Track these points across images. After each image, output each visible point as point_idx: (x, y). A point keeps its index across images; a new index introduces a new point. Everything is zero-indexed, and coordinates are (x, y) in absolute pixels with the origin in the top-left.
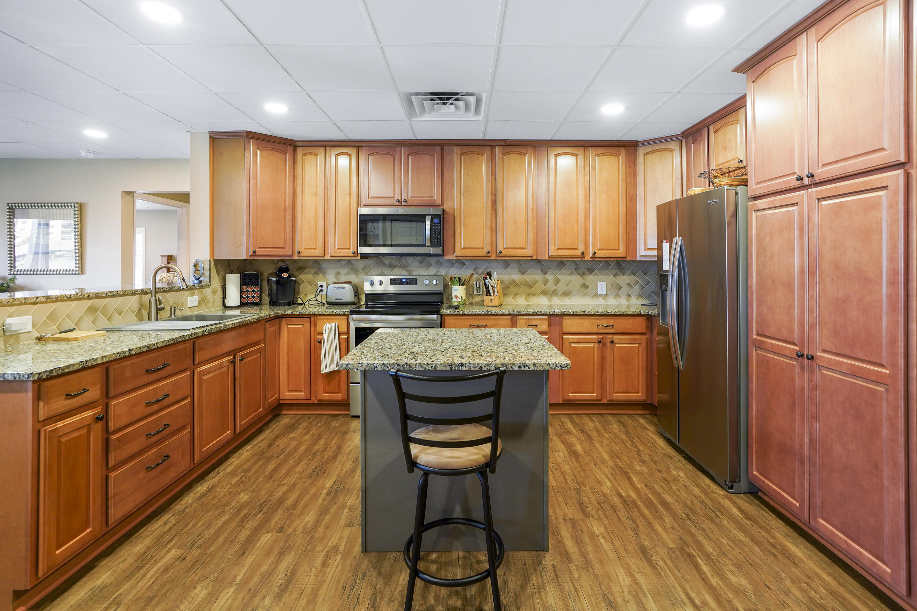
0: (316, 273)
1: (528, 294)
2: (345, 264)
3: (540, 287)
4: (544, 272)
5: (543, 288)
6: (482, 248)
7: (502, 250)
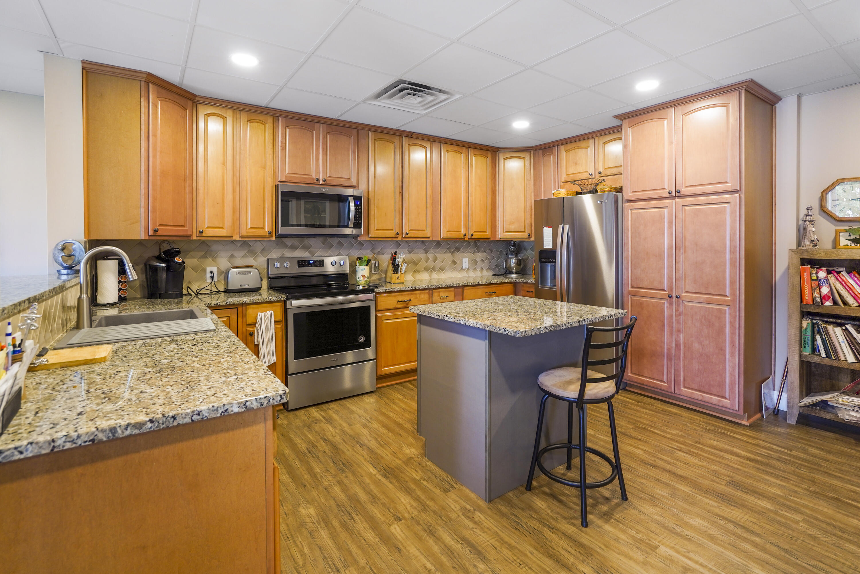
0: (204, 257)
1: (415, 271)
2: (241, 246)
3: (423, 264)
4: (427, 252)
5: (425, 265)
6: (392, 230)
7: (407, 231)
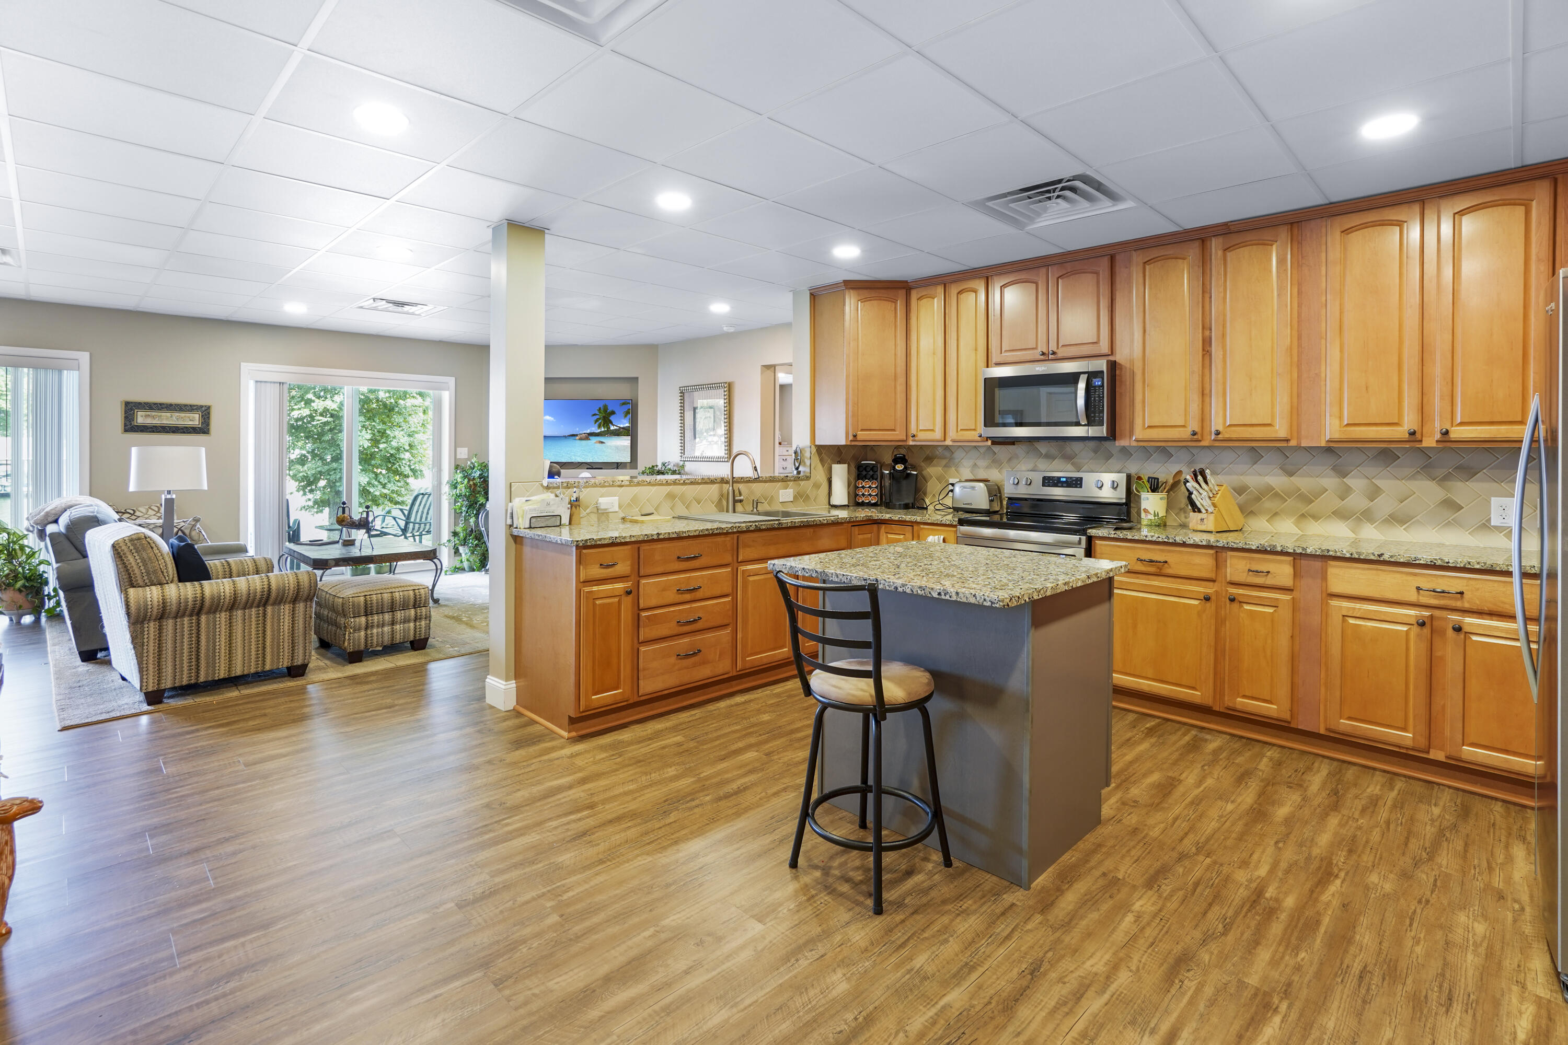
0: (946, 466)
1: (1303, 516)
3: (1330, 501)
4: (1342, 473)
5: (1337, 504)
6: (1184, 426)
7: (1220, 429)
